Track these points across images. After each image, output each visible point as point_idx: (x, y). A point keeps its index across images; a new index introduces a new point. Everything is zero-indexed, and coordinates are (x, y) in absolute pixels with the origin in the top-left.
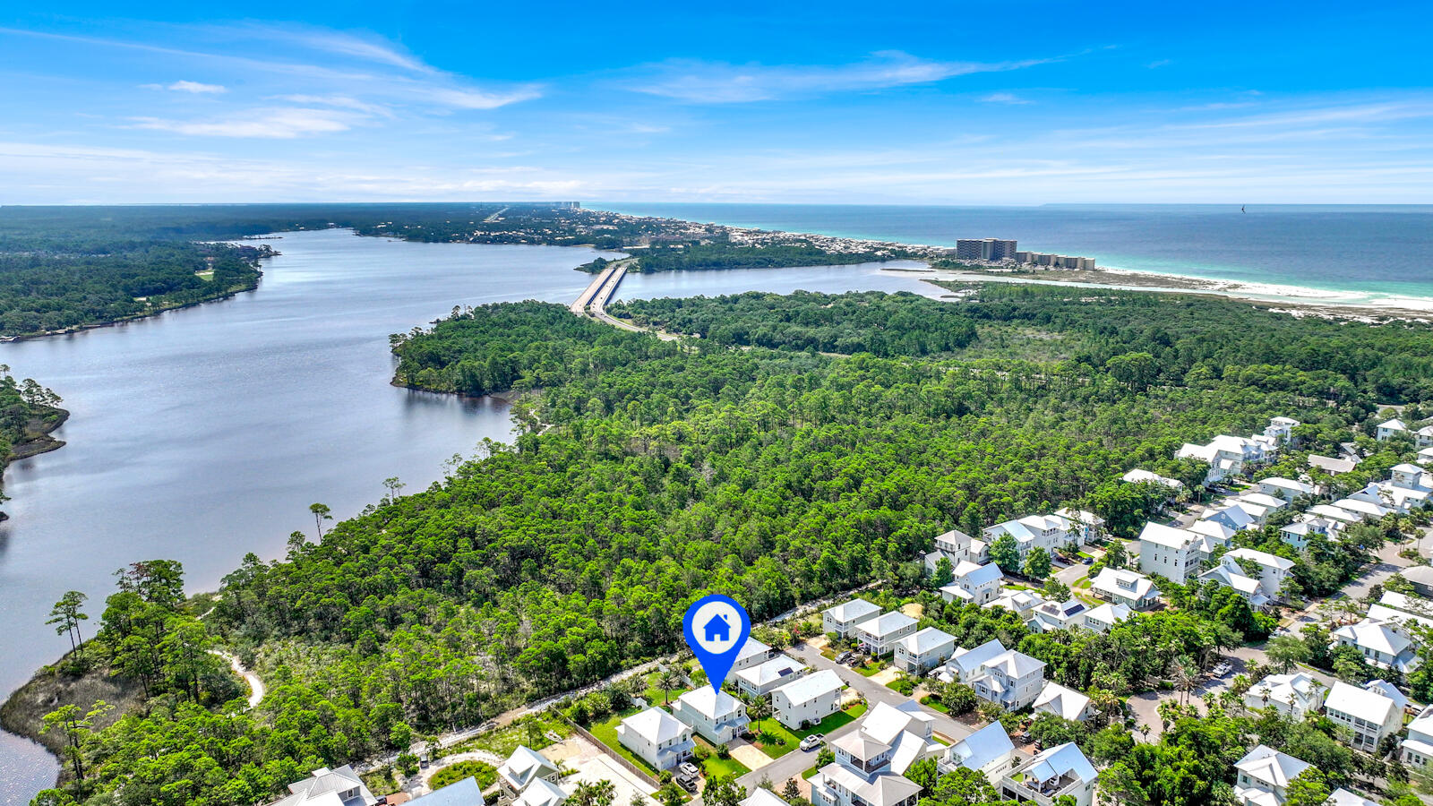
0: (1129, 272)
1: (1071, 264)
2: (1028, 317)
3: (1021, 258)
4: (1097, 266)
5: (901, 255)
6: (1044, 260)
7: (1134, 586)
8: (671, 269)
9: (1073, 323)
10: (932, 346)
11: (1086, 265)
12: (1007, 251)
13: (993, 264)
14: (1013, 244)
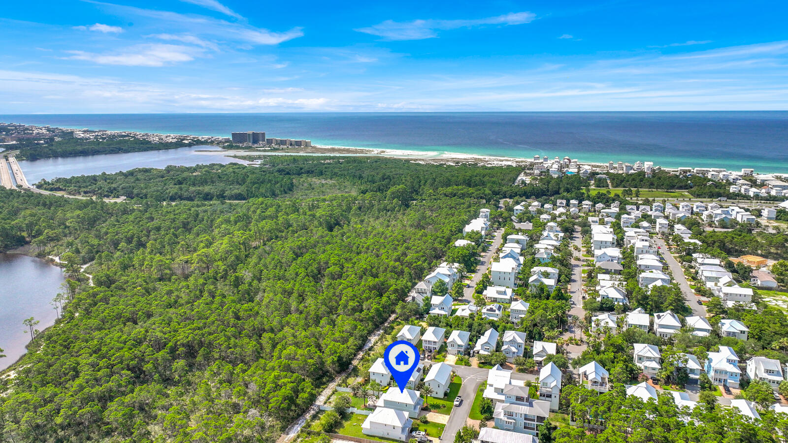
0: (329, 147)
1: (298, 144)
2: (310, 172)
3: (270, 142)
4: (312, 145)
5: (198, 142)
6: (283, 142)
7: (505, 293)
8: (50, 157)
9: (336, 174)
10: (277, 192)
11: (307, 145)
12: (261, 138)
13: (256, 145)
14: (263, 134)
